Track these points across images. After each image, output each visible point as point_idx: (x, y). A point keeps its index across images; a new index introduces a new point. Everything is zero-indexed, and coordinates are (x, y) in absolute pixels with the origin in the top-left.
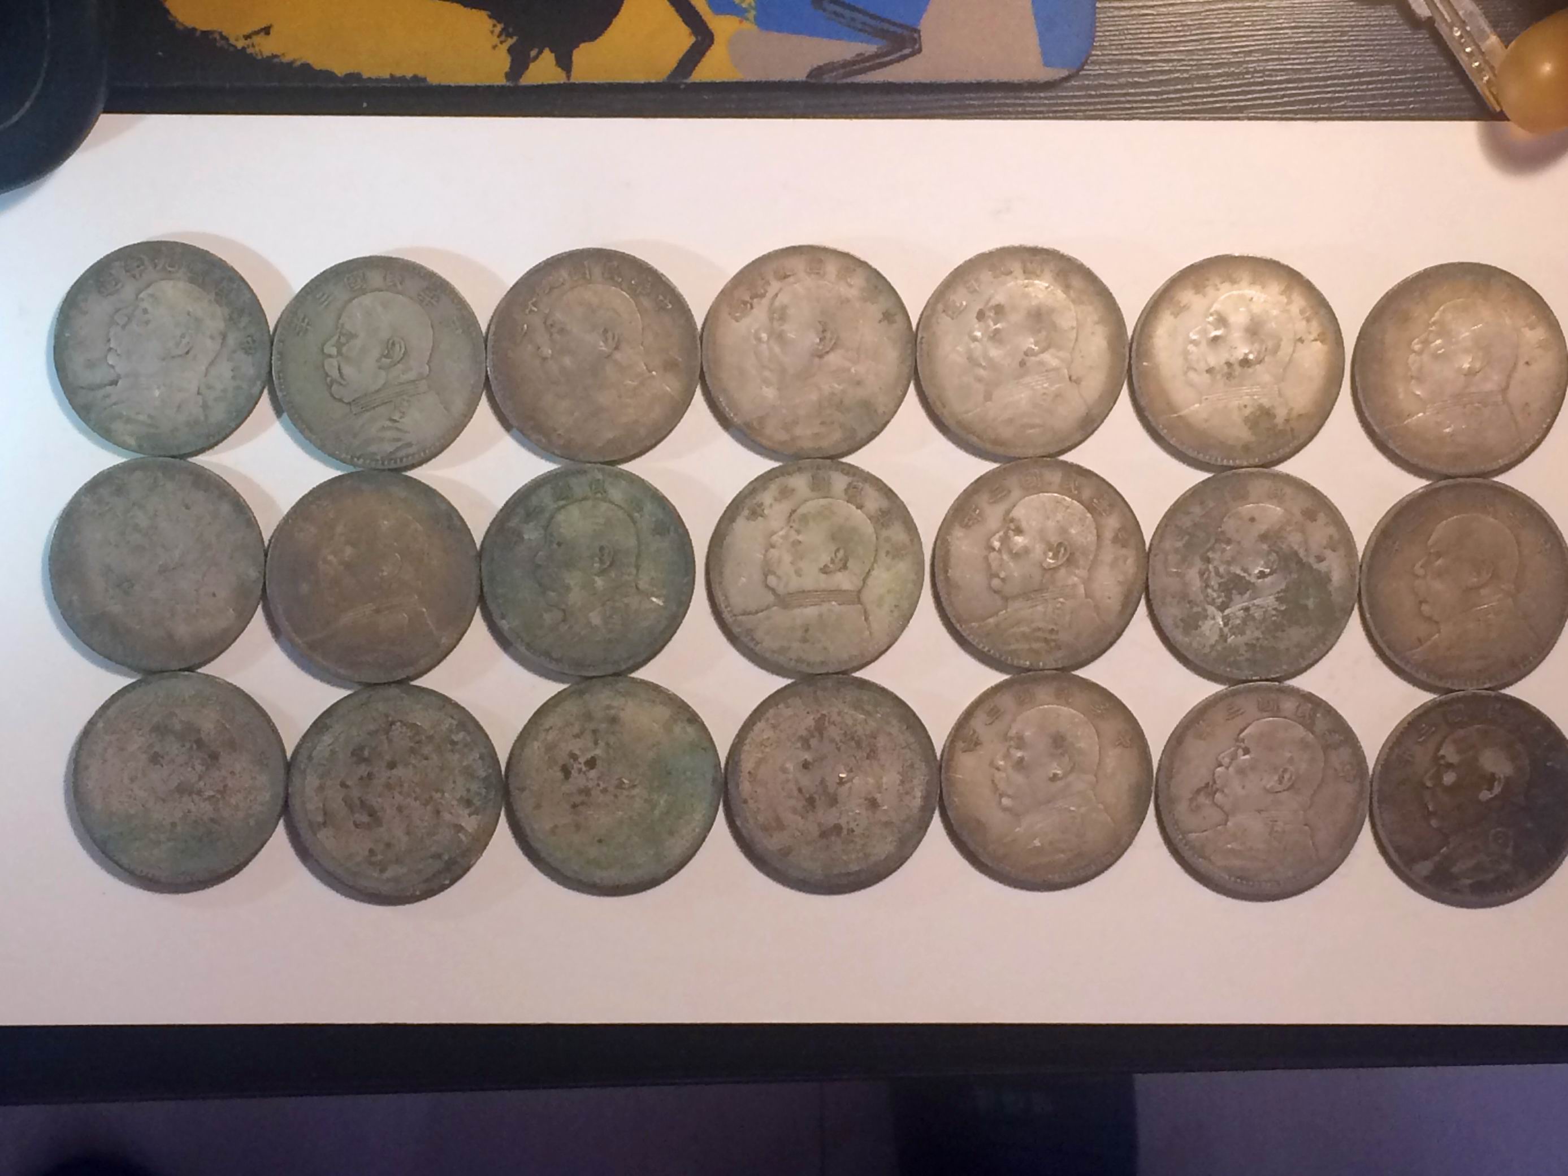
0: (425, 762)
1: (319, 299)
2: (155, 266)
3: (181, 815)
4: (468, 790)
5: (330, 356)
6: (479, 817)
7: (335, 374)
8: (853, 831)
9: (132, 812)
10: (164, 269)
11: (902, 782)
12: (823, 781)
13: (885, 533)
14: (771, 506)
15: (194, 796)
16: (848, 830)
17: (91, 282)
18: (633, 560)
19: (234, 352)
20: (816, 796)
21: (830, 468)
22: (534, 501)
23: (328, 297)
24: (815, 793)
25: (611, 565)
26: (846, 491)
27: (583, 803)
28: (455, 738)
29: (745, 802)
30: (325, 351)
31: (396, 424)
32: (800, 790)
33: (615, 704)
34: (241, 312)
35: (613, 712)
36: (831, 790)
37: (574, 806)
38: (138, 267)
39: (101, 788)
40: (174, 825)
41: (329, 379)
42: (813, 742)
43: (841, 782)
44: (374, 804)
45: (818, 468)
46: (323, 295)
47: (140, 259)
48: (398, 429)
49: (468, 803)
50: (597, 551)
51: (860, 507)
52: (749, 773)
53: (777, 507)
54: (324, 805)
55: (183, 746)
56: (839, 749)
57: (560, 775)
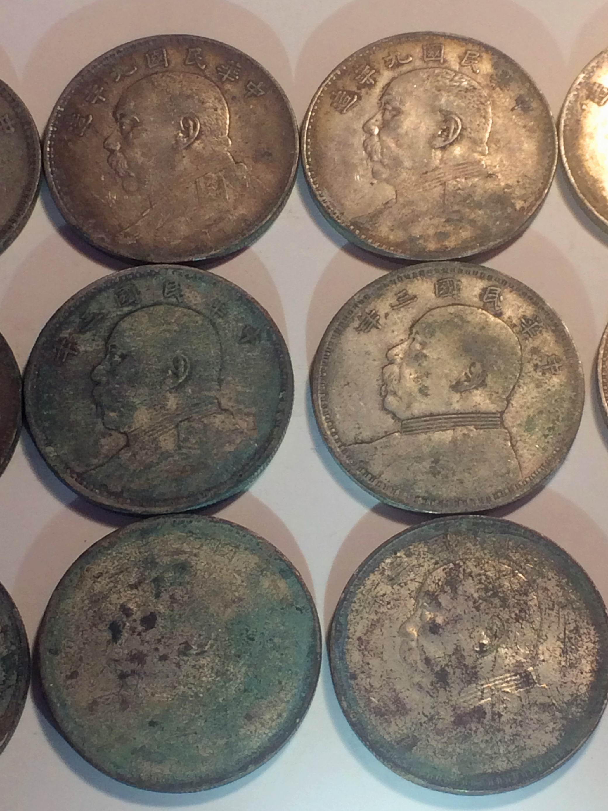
8: (500, 716)
11: (564, 652)
12: (458, 650)
13: (530, 344)
14: (387, 315)
16: (494, 714)
18: (215, 373)
20: (449, 670)
21: (460, 271)
22: (93, 308)
24: (447, 665)
25: (186, 380)
26: (481, 296)
27: (133, 672)
29: (354, 677)
32: (427, 661)
33: (186, 547)
35: (182, 558)
36: (469, 661)
37: (123, 676)
42: (444, 599)
43: (483, 650)
45: (445, 272)
50: (171, 363)
51: (499, 315)
52: (359, 639)
53: (395, 316)
56: (478, 609)
57: (107, 635)
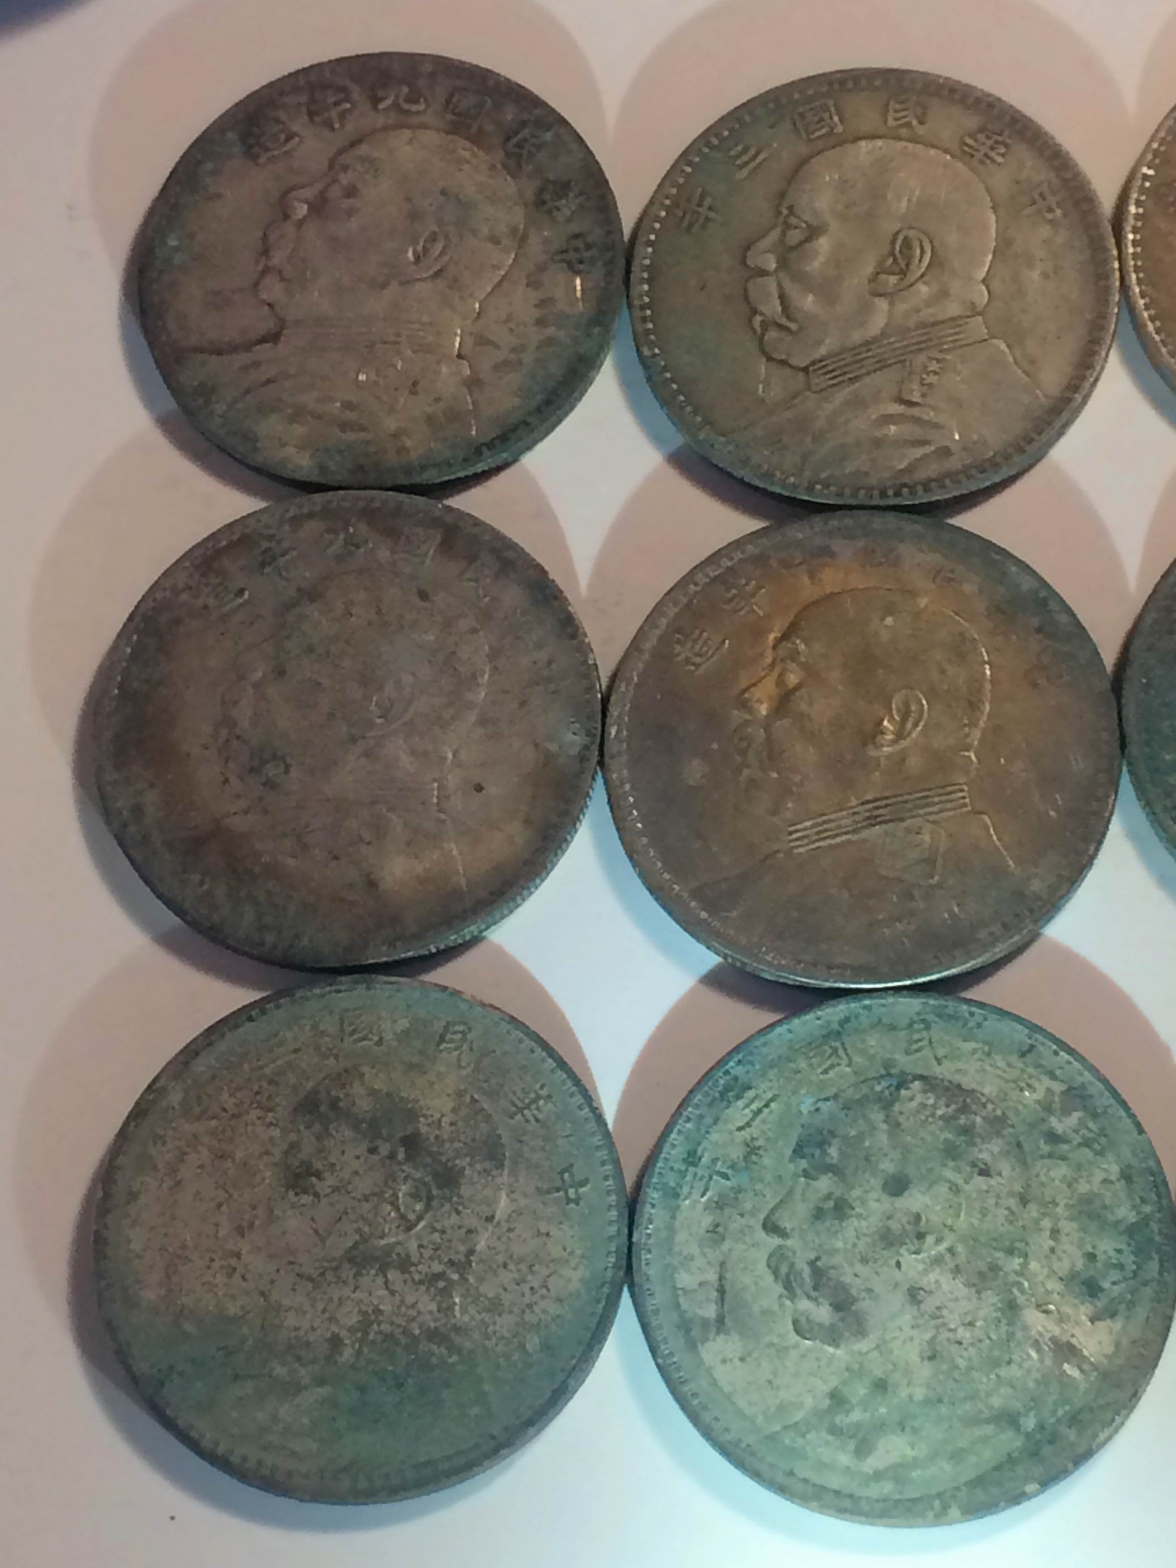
0: (980, 1181)
1: (738, 156)
2: (375, 101)
3: (354, 1319)
4: (1091, 1257)
5: (763, 273)
6: (1118, 1325)
7: (773, 308)
9: (233, 1309)
10: (396, 106)
15: (392, 1275)
17: (231, 136)
19: (542, 268)
23: (757, 154)
28: (1057, 1125)
30: (749, 262)
31: (915, 411)
34: (562, 188)
38: (336, 104)
39: (162, 1249)
40: (336, 1342)
41: (758, 318)
44: (847, 1279)
46: (746, 150)
47: (343, 89)
48: (916, 420)
49: (1091, 1289)
54: (721, 1278)
55: (373, 1151)
